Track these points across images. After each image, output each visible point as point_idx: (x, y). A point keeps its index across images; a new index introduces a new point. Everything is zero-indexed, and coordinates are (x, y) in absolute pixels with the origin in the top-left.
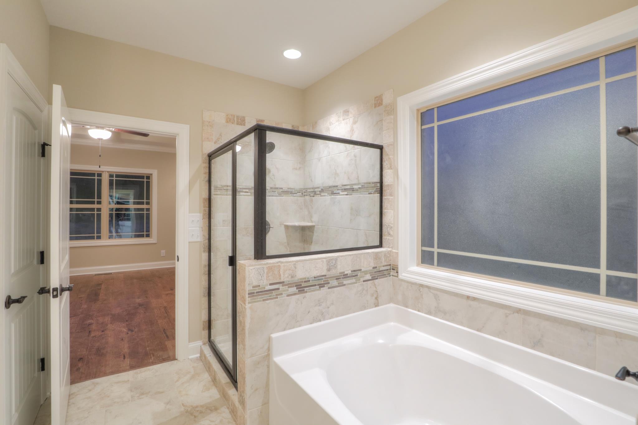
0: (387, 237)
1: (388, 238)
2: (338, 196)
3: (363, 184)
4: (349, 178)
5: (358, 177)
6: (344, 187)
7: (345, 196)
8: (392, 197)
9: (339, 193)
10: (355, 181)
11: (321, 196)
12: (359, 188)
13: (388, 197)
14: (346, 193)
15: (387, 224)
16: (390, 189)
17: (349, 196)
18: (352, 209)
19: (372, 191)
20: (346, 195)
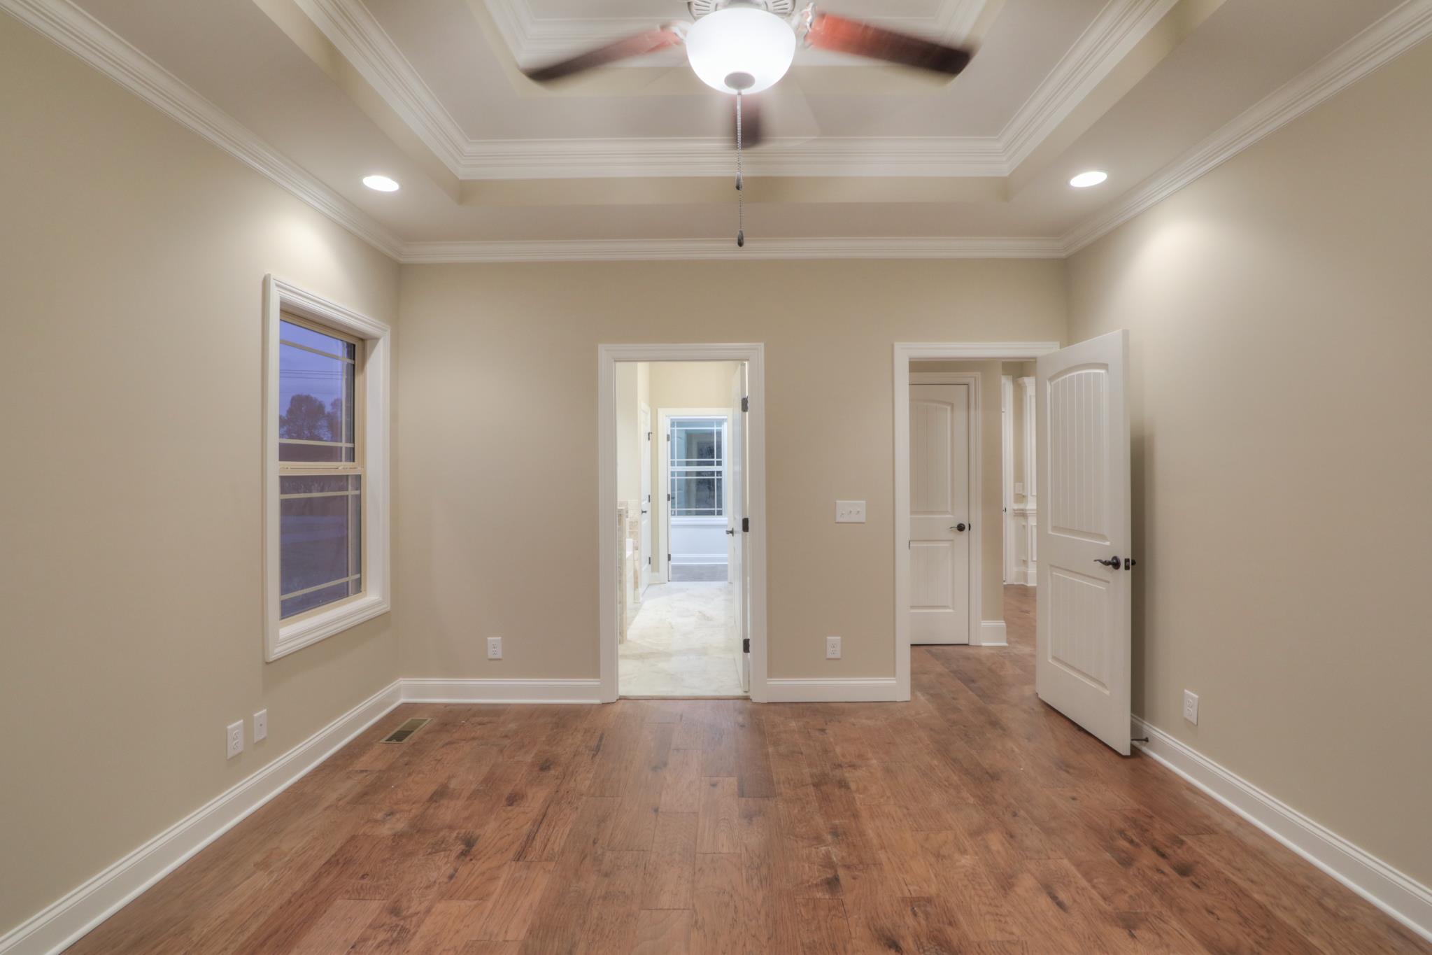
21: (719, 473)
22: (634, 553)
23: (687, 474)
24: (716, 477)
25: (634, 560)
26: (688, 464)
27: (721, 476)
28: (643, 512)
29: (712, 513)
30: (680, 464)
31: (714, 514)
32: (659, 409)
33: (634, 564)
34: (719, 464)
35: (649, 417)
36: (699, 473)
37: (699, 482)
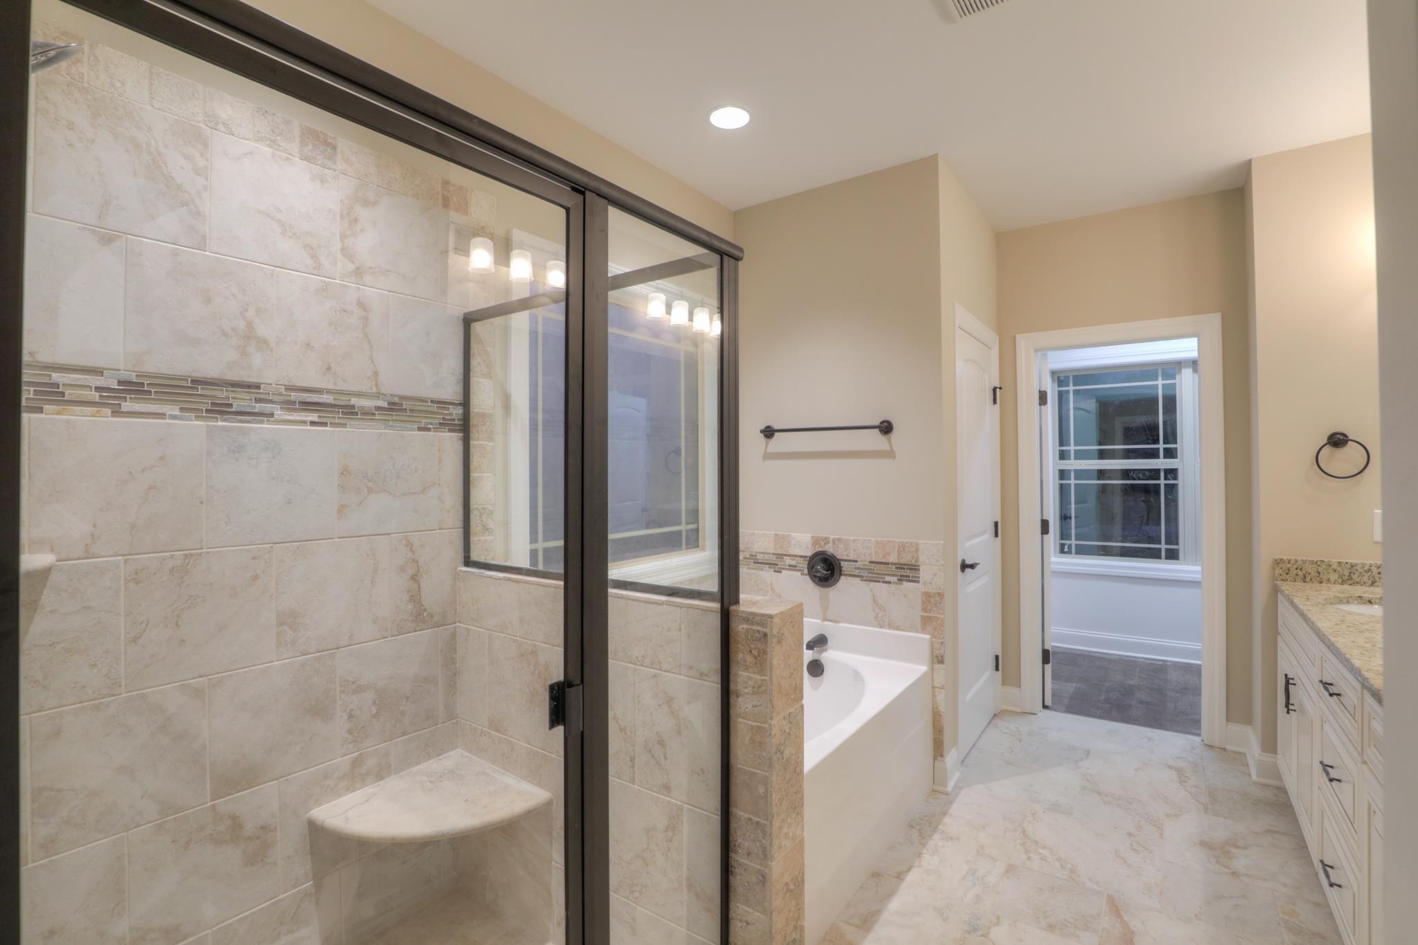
0: (480, 538)
1: (482, 538)
2: (262, 422)
3: (397, 400)
4: (329, 369)
5: (376, 373)
6: (294, 396)
7: (309, 428)
8: (492, 444)
9: (272, 415)
10: (365, 386)
11: (117, 412)
12: (378, 408)
13: (484, 443)
14: (314, 417)
15: (480, 507)
16: (488, 424)
17: (328, 429)
18: (345, 472)
19: (431, 424)
20: (313, 423)
21: (1172, 473)
22: (932, 670)
23: (1101, 474)
24: (1162, 482)
25: (933, 687)
26: (1102, 455)
27: (1175, 478)
28: (964, 566)
29: (1155, 555)
30: (1080, 455)
31: (1159, 557)
32: (1019, 337)
33: (934, 696)
34: (1170, 454)
35: (995, 352)
36: (1126, 474)
37: (1130, 490)
